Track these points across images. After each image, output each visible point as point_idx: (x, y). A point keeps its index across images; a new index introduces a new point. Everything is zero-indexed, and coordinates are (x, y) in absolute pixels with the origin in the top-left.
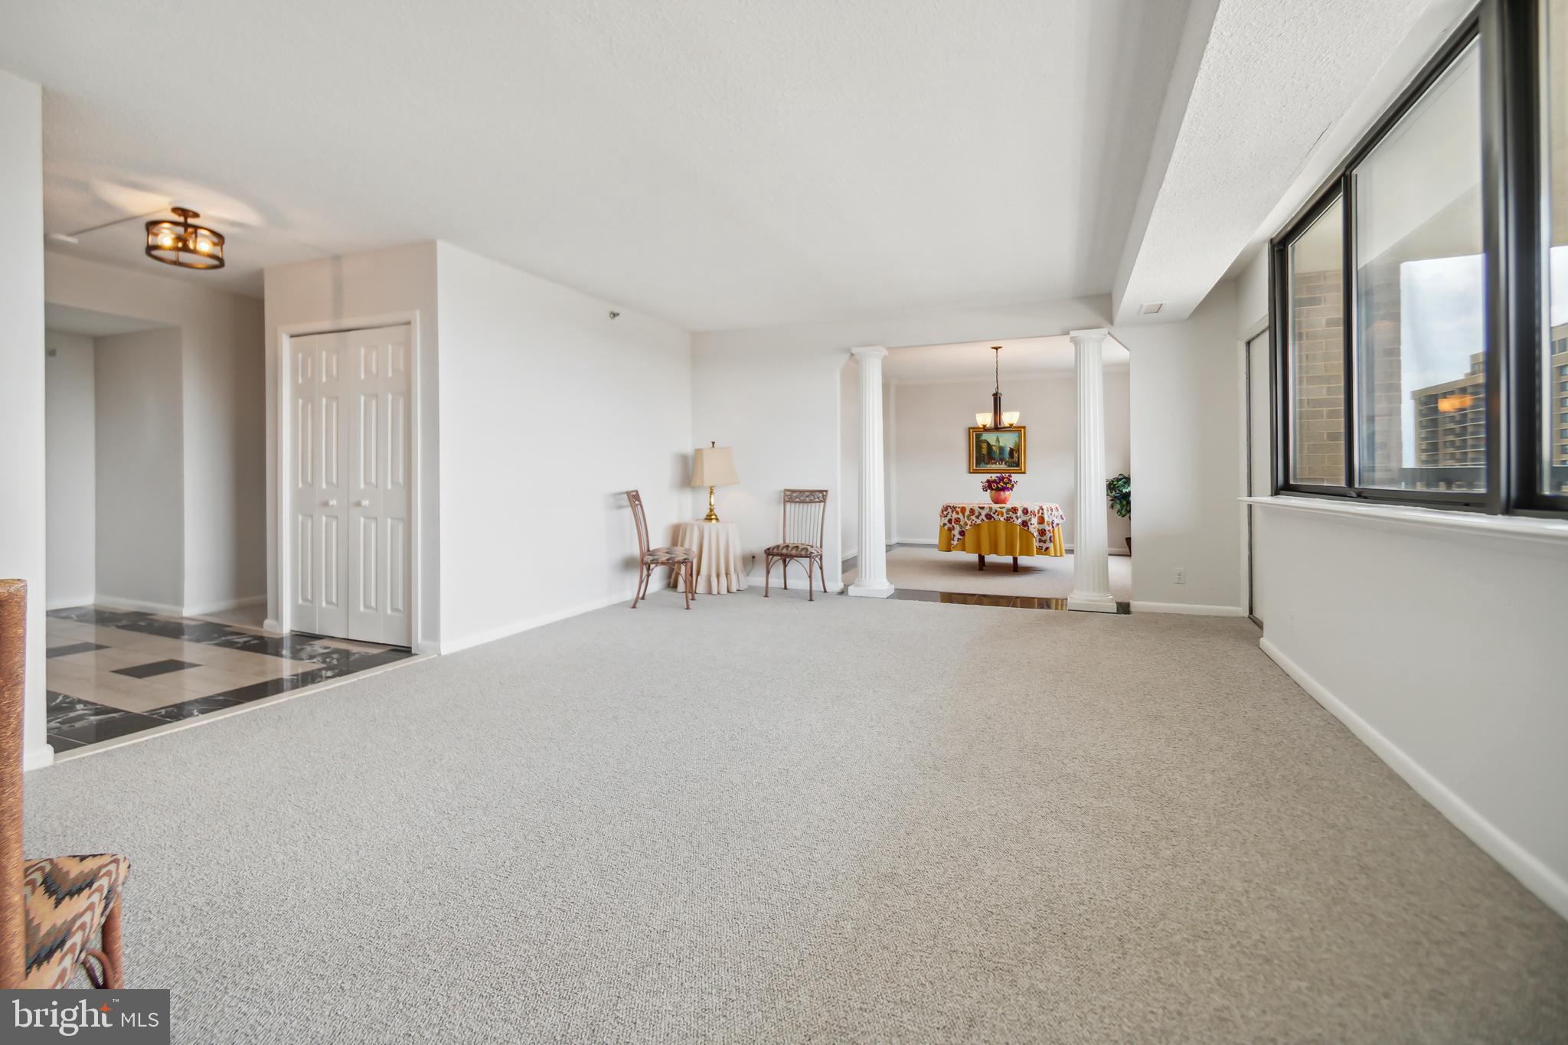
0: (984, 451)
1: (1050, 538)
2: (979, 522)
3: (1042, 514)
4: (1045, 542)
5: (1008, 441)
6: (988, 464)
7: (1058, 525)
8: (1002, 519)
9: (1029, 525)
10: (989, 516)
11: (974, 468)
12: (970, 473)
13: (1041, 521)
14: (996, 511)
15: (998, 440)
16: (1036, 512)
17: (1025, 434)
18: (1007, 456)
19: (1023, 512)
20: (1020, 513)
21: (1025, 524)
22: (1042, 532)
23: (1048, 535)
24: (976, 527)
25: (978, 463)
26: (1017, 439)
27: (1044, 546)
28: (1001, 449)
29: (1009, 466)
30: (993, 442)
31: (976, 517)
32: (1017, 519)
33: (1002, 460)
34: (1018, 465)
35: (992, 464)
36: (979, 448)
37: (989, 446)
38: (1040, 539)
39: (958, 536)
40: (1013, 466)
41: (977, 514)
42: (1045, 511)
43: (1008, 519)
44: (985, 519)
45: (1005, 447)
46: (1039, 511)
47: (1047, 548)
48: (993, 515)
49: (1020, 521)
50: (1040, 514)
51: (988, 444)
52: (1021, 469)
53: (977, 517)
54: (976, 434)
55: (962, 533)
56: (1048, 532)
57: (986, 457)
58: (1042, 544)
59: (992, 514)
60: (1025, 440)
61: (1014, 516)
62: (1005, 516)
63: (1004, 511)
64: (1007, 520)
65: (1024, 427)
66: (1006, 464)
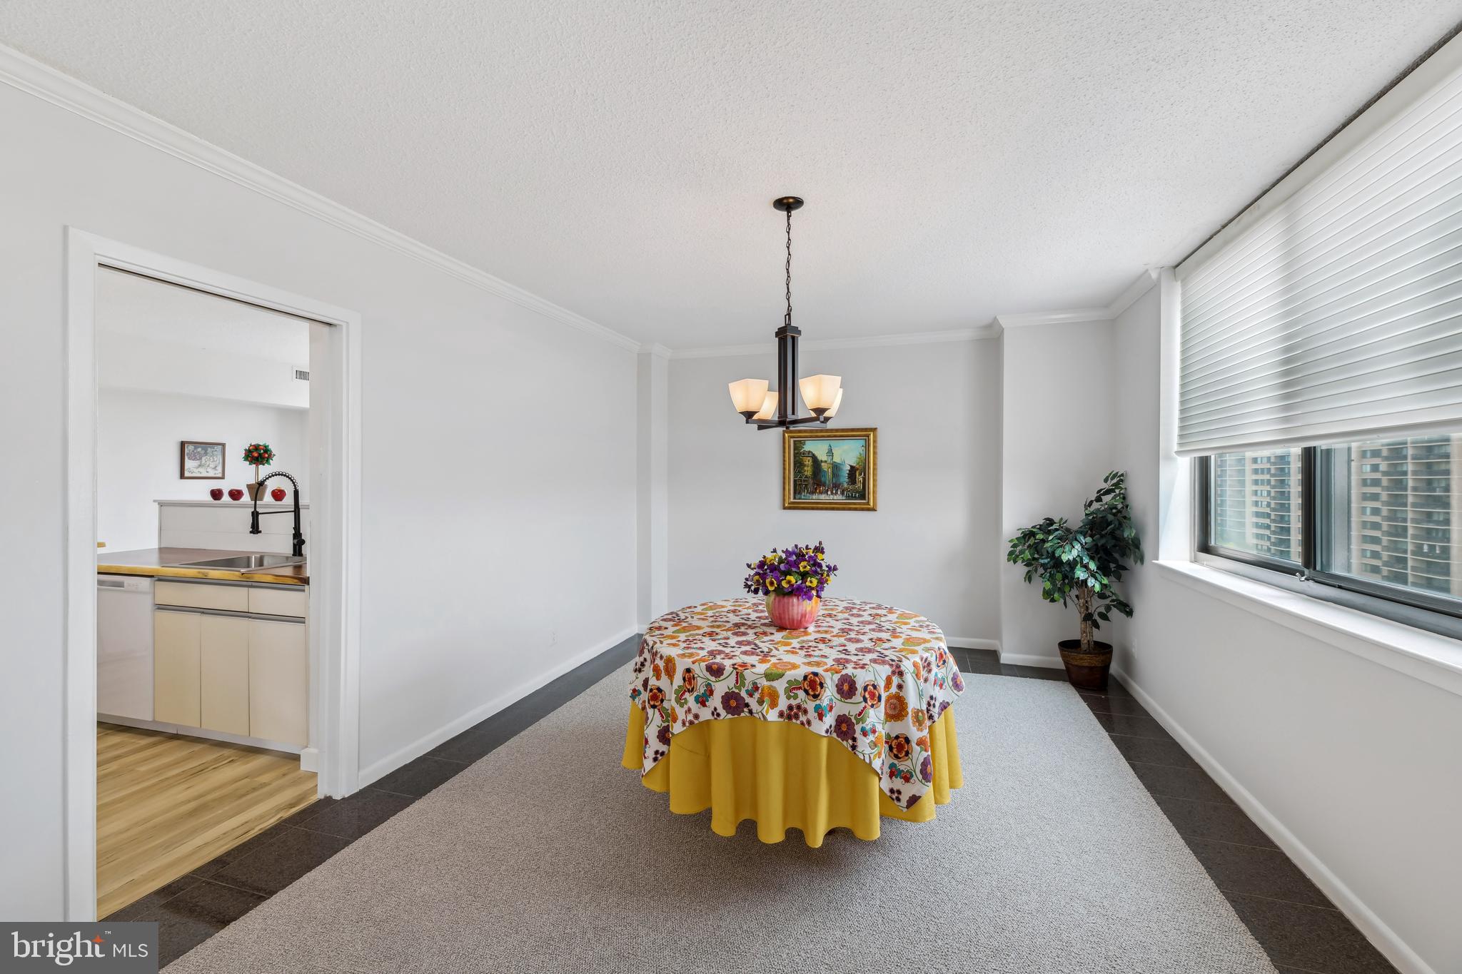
0: (808, 471)
1: (925, 764)
2: (705, 714)
3: (900, 687)
4: (907, 778)
5: (847, 454)
6: (813, 493)
7: (944, 706)
8: (772, 716)
9: (858, 735)
10: (733, 703)
11: (792, 500)
12: (785, 508)
13: (897, 710)
14: (756, 688)
15: (830, 452)
16: (882, 684)
17: (875, 441)
18: (844, 479)
19: (840, 689)
20: (829, 694)
21: (844, 727)
22: (899, 746)
23: (918, 755)
24: (699, 729)
25: (797, 492)
26: (861, 450)
27: (908, 791)
28: (836, 467)
29: (848, 497)
30: (821, 455)
31: (697, 700)
32: (821, 717)
33: (836, 486)
34: (863, 495)
35: (821, 493)
36: (799, 465)
37: (816, 463)
38: (892, 766)
39: (655, 744)
40: (855, 498)
41: (701, 690)
42: (909, 679)
43: (792, 714)
44: (723, 713)
45: (843, 463)
46: (889, 682)
47: (914, 800)
48: (748, 700)
49: (830, 720)
50: (894, 690)
51: (814, 458)
52: (868, 504)
53: (702, 701)
54: (795, 441)
55: (664, 736)
56: (916, 748)
57: (811, 481)
58: (898, 783)
59: (743, 694)
60: (875, 453)
61: (810, 705)
62: (783, 703)
63: (780, 686)
64: (789, 717)
65: (874, 430)
66: (842, 493)
